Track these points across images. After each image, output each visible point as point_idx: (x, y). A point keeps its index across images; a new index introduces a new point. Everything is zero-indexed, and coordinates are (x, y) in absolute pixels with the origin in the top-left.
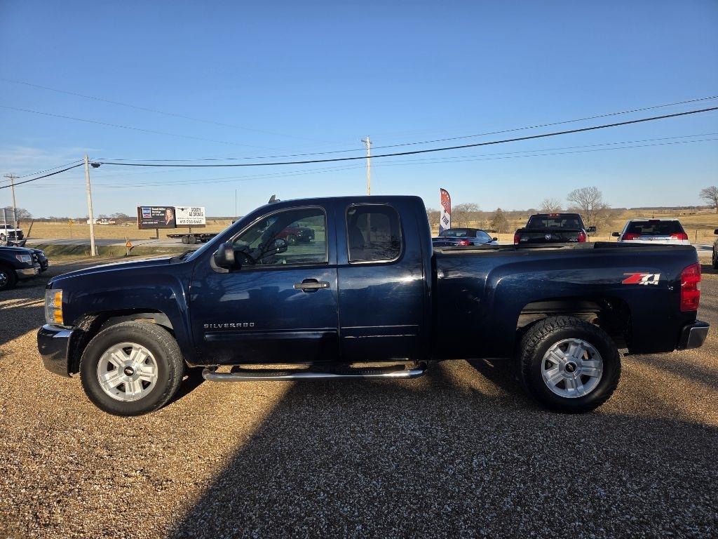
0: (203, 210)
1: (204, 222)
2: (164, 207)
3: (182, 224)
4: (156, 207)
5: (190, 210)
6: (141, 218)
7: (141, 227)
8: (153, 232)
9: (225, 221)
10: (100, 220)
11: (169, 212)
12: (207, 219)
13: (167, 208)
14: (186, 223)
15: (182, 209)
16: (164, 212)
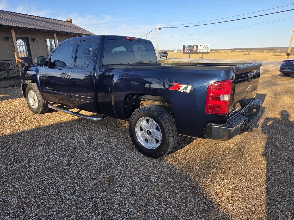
0: (209, 46)
1: (209, 51)
2: (193, 45)
3: (200, 52)
4: (190, 45)
5: (204, 46)
6: (184, 50)
7: (184, 53)
8: (188, 55)
9: (227, 51)
10: (178, 51)
11: (195, 47)
12: (211, 50)
13: (194, 45)
14: (201, 52)
15: (201, 46)
16: (193, 47)
